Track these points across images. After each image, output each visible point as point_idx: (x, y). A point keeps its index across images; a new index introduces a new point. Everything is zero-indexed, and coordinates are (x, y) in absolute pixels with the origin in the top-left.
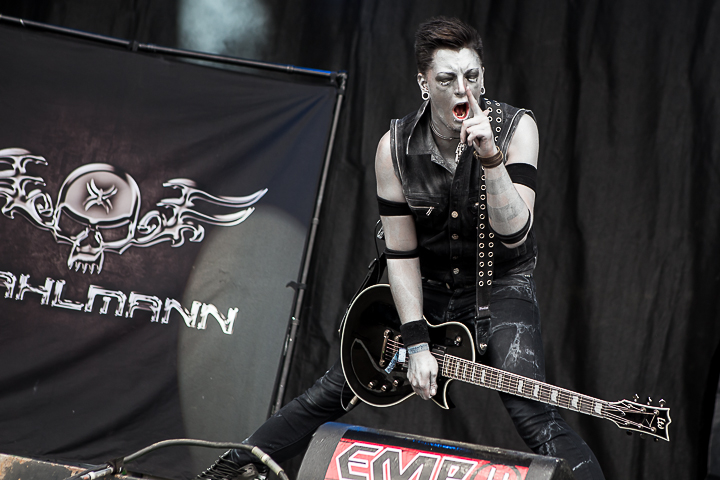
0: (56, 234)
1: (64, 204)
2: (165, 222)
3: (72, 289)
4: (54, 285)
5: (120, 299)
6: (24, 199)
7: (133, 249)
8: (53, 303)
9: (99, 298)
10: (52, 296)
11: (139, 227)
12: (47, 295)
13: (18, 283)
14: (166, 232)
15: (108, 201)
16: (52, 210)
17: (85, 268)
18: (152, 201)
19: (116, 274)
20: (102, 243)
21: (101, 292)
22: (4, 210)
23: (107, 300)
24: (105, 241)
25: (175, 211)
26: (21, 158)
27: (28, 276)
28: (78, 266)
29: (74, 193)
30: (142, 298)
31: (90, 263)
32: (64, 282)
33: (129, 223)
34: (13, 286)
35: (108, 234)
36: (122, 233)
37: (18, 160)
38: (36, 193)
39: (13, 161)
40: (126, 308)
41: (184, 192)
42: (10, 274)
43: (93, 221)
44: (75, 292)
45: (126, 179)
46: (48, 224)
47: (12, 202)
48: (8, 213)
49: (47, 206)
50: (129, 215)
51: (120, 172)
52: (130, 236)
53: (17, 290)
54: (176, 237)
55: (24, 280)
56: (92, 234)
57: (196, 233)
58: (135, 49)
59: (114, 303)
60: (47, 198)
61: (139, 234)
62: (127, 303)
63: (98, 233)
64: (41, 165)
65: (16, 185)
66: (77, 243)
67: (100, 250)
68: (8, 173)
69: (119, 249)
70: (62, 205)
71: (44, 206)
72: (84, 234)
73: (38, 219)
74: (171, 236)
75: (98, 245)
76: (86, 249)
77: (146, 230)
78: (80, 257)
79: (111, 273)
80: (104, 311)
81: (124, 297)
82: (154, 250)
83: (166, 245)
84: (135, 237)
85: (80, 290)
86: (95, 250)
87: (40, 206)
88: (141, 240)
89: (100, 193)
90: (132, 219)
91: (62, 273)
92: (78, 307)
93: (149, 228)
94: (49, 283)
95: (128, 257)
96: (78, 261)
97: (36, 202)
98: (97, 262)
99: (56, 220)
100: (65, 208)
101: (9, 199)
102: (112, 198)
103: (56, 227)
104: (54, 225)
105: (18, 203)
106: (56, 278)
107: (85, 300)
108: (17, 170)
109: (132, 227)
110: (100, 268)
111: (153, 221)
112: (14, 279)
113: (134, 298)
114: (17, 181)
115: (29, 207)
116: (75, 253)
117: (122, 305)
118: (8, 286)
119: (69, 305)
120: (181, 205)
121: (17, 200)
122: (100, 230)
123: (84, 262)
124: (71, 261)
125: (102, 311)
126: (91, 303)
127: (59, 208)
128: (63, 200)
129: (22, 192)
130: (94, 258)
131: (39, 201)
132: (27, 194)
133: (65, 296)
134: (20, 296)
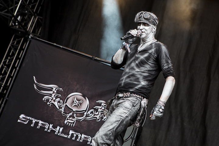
0: (62, 113)
2: (95, 113)
3: (65, 131)
4: (60, 128)
5: (79, 136)
6: (54, 101)
7: (85, 120)
8: (59, 134)
9: (72, 134)
10: (59, 132)
11: (87, 114)
12: (57, 131)
13: (49, 127)
14: (95, 116)
15: (79, 105)
16: (62, 105)
17: (70, 124)
18: (92, 106)
19: (79, 127)
20: (76, 117)
21: (74, 133)
22: (48, 103)
23: (75, 135)
24: (77, 117)
25: (99, 110)
26: (56, 88)
27: (52, 125)
28: (68, 124)
30: (86, 136)
31: (71, 123)
32: (63, 128)
33: (85, 112)
34: (47, 127)
35: (78, 115)
36: (82, 115)
37: (54, 89)
38: (58, 99)
39: (53, 89)
40: (80, 139)
41: (102, 105)
42: (47, 123)
43: (74, 110)
44: (66, 132)
45: (85, 99)
47: (51, 101)
48: (49, 104)
49: (61, 104)
50: (85, 110)
51: (84, 96)
52: (84, 116)
53: (48, 129)
54: (98, 118)
55: (51, 126)
56: (73, 114)
57: (104, 118)
58: (93, 59)
59: (77, 137)
60: (61, 101)
61: (87, 116)
62: (81, 137)
63: (75, 114)
64: (61, 91)
65: (53, 96)
66: (68, 116)
67: (75, 119)
68: (51, 92)
69: (80, 120)
70: (66, 104)
71: (60, 104)
72: (71, 114)
73: (58, 108)
74: (97, 118)
75: (74, 118)
76: (71, 118)
77: (89, 115)
78: (69, 121)
79: (77, 127)
80: (73, 139)
81: (80, 135)
82: (91, 121)
83: (95, 120)
84: (86, 117)
85: (67, 131)
86: (73, 119)
87: (59, 104)
88: (87, 118)
89: (77, 102)
91: (63, 125)
92: (66, 136)
93: (90, 114)
94: (58, 128)
95: (83, 123)
96: (68, 122)
97: (58, 102)
98: (73, 123)
99: (63, 108)
100: (66, 105)
101: (50, 100)
102: (81, 104)
103: (63, 111)
105: (52, 102)
106: (61, 127)
107: (68, 135)
108: (54, 91)
109: (85, 113)
110: (74, 125)
111: (92, 112)
112: (48, 125)
113: (83, 136)
114: (53, 95)
115: (56, 104)
116: (67, 119)
117: (79, 138)
118: (46, 127)
119: (63, 135)
120: (101, 109)
121: (52, 101)
122: (76, 113)
123: (70, 123)
124: (66, 122)
125: (73, 138)
126: (70, 135)
127: (64, 105)
128: (66, 103)
129: (54, 99)
130: (73, 122)
131: (59, 102)
132: (56, 99)
133: (62, 132)
134: (49, 131)
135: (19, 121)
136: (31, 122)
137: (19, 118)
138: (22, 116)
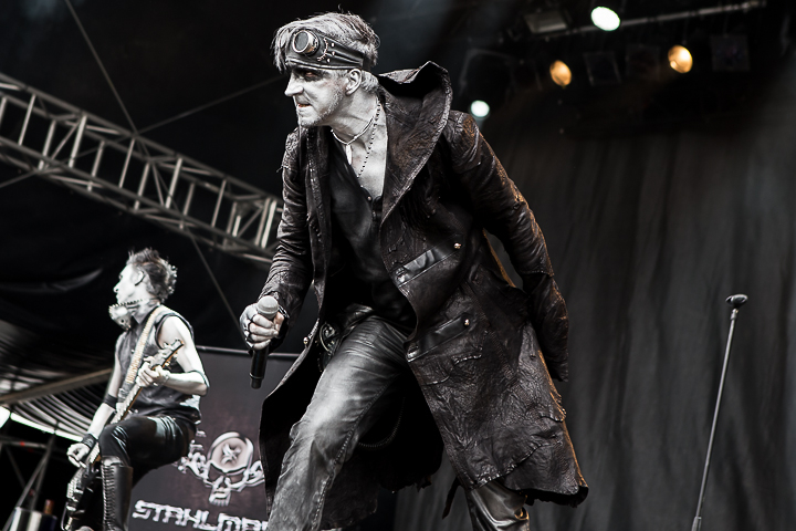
0: (205, 481)
1: (212, 461)
3: (211, 517)
4: (202, 515)
5: (237, 523)
6: (191, 460)
7: (247, 488)
8: (201, 527)
9: (225, 522)
10: (201, 522)
11: (250, 473)
12: (197, 521)
13: (184, 515)
15: (235, 457)
16: (204, 465)
17: (220, 502)
19: (237, 506)
20: (230, 486)
21: (226, 518)
22: (180, 468)
23: (229, 523)
24: (231, 484)
28: (215, 501)
29: (217, 453)
30: (250, 522)
31: (222, 499)
32: (207, 513)
33: (245, 471)
34: (181, 517)
35: (233, 479)
36: (240, 477)
38: (197, 455)
40: (241, 529)
42: (180, 509)
43: (225, 470)
44: (212, 521)
45: (245, 442)
46: (202, 475)
47: (185, 463)
48: (182, 471)
49: (203, 463)
50: (244, 465)
51: (242, 437)
52: (245, 479)
53: (183, 519)
55: (187, 511)
56: (224, 480)
59: (234, 525)
60: (203, 458)
61: (251, 477)
62: (241, 526)
63: (228, 479)
64: (202, 437)
66: (216, 486)
67: (227, 490)
69: (238, 489)
70: (210, 462)
71: (201, 463)
72: (220, 480)
73: (197, 472)
75: (226, 487)
76: (221, 490)
77: (253, 475)
78: (217, 495)
79: (233, 505)
81: (240, 522)
82: (258, 488)
84: (248, 480)
85: (215, 518)
86: (225, 490)
87: (199, 464)
88: (251, 481)
89: (231, 451)
90: (246, 468)
91: (207, 506)
92: (213, 529)
93: (255, 473)
94: (199, 512)
95: (242, 494)
96: (216, 498)
97: (197, 461)
98: (226, 497)
99: (206, 472)
100: (211, 464)
102: (237, 455)
103: (207, 477)
104: (205, 476)
105: (188, 463)
106: (203, 510)
107: (217, 524)
109: (247, 473)
110: (227, 502)
111: (258, 468)
112: (183, 512)
113: (245, 522)
115: (193, 465)
116: (215, 493)
117: (238, 527)
118: (178, 517)
119: (208, 527)
121: (188, 461)
122: (229, 477)
123: (219, 499)
124: (212, 498)
126: (220, 526)
127: (208, 464)
128: (210, 459)
129: (191, 456)
131: (199, 461)
132: (193, 457)
133: (207, 522)
134: (184, 524)
135: (135, 515)
136: (153, 511)
137: (135, 510)
138: (140, 505)
